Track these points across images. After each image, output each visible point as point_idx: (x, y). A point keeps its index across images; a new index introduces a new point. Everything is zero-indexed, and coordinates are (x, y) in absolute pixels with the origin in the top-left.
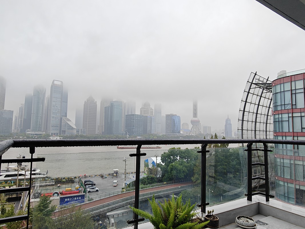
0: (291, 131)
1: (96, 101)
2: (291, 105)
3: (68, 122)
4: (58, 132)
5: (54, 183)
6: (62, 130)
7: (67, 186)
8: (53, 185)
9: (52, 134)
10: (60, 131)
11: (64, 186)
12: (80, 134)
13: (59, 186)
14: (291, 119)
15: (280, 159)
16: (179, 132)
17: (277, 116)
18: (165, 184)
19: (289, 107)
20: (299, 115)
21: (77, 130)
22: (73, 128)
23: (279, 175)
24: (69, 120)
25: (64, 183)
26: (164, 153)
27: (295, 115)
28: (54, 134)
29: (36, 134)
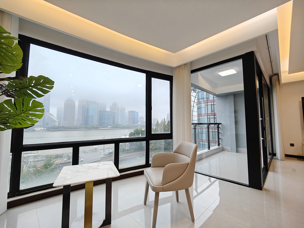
0: (206, 113)
1: (75, 101)
2: (206, 98)
3: (51, 116)
4: (42, 124)
10: (44, 124)
12: (61, 125)
14: (206, 106)
15: (201, 129)
16: (138, 123)
17: (199, 105)
18: (133, 152)
19: (205, 99)
20: (210, 104)
21: (58, 122)
22: (55, 121)
23: (200, 139)
26: (131, 133)
27: (208, 104)
28: (38, 126)
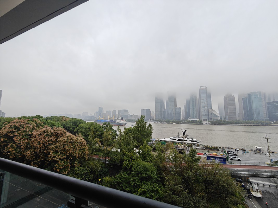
3: (214, 112)
4: (207, 119)
5: (205, 148)
6: (210, 117)
7: (214, 152)
8: (204, 149)
9: (203, 120)
10: (208, 118)
11: (212, 151)
12: (223, 120)
13: (208, 151)
21: (220, 117)
24: (214, 111)
25: (211, 149)
28: (205, 120)
29: (193, 120)
